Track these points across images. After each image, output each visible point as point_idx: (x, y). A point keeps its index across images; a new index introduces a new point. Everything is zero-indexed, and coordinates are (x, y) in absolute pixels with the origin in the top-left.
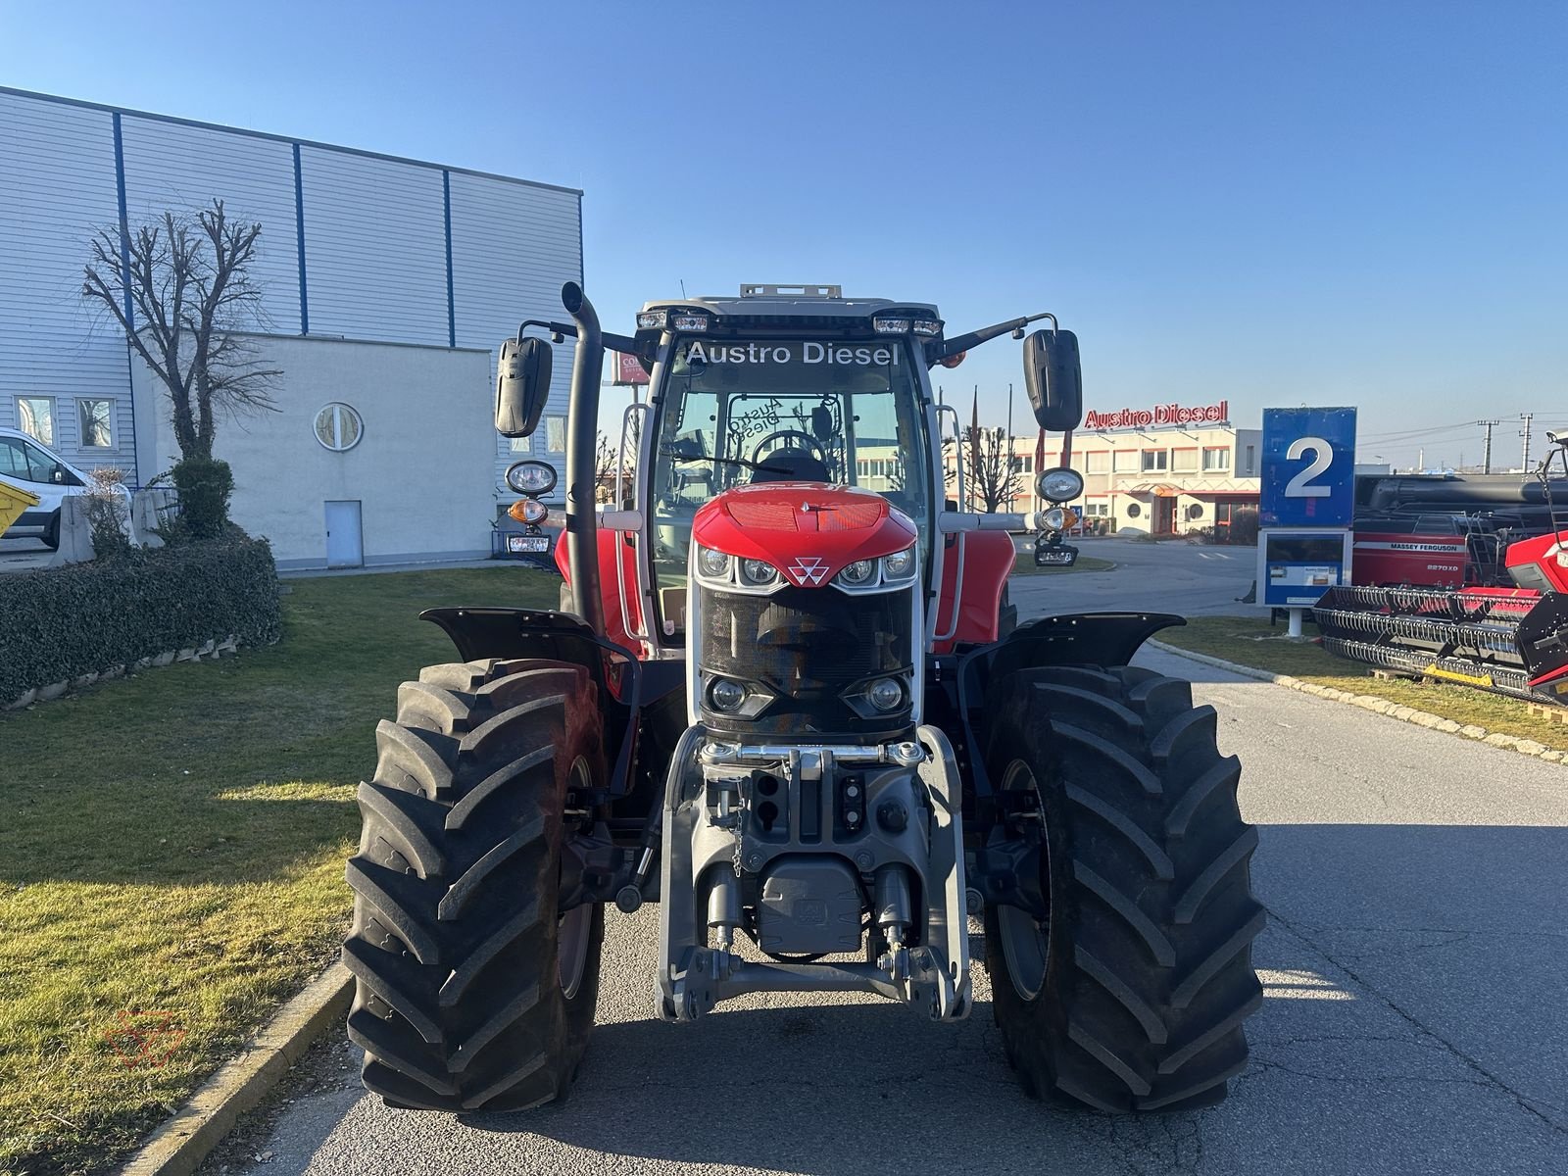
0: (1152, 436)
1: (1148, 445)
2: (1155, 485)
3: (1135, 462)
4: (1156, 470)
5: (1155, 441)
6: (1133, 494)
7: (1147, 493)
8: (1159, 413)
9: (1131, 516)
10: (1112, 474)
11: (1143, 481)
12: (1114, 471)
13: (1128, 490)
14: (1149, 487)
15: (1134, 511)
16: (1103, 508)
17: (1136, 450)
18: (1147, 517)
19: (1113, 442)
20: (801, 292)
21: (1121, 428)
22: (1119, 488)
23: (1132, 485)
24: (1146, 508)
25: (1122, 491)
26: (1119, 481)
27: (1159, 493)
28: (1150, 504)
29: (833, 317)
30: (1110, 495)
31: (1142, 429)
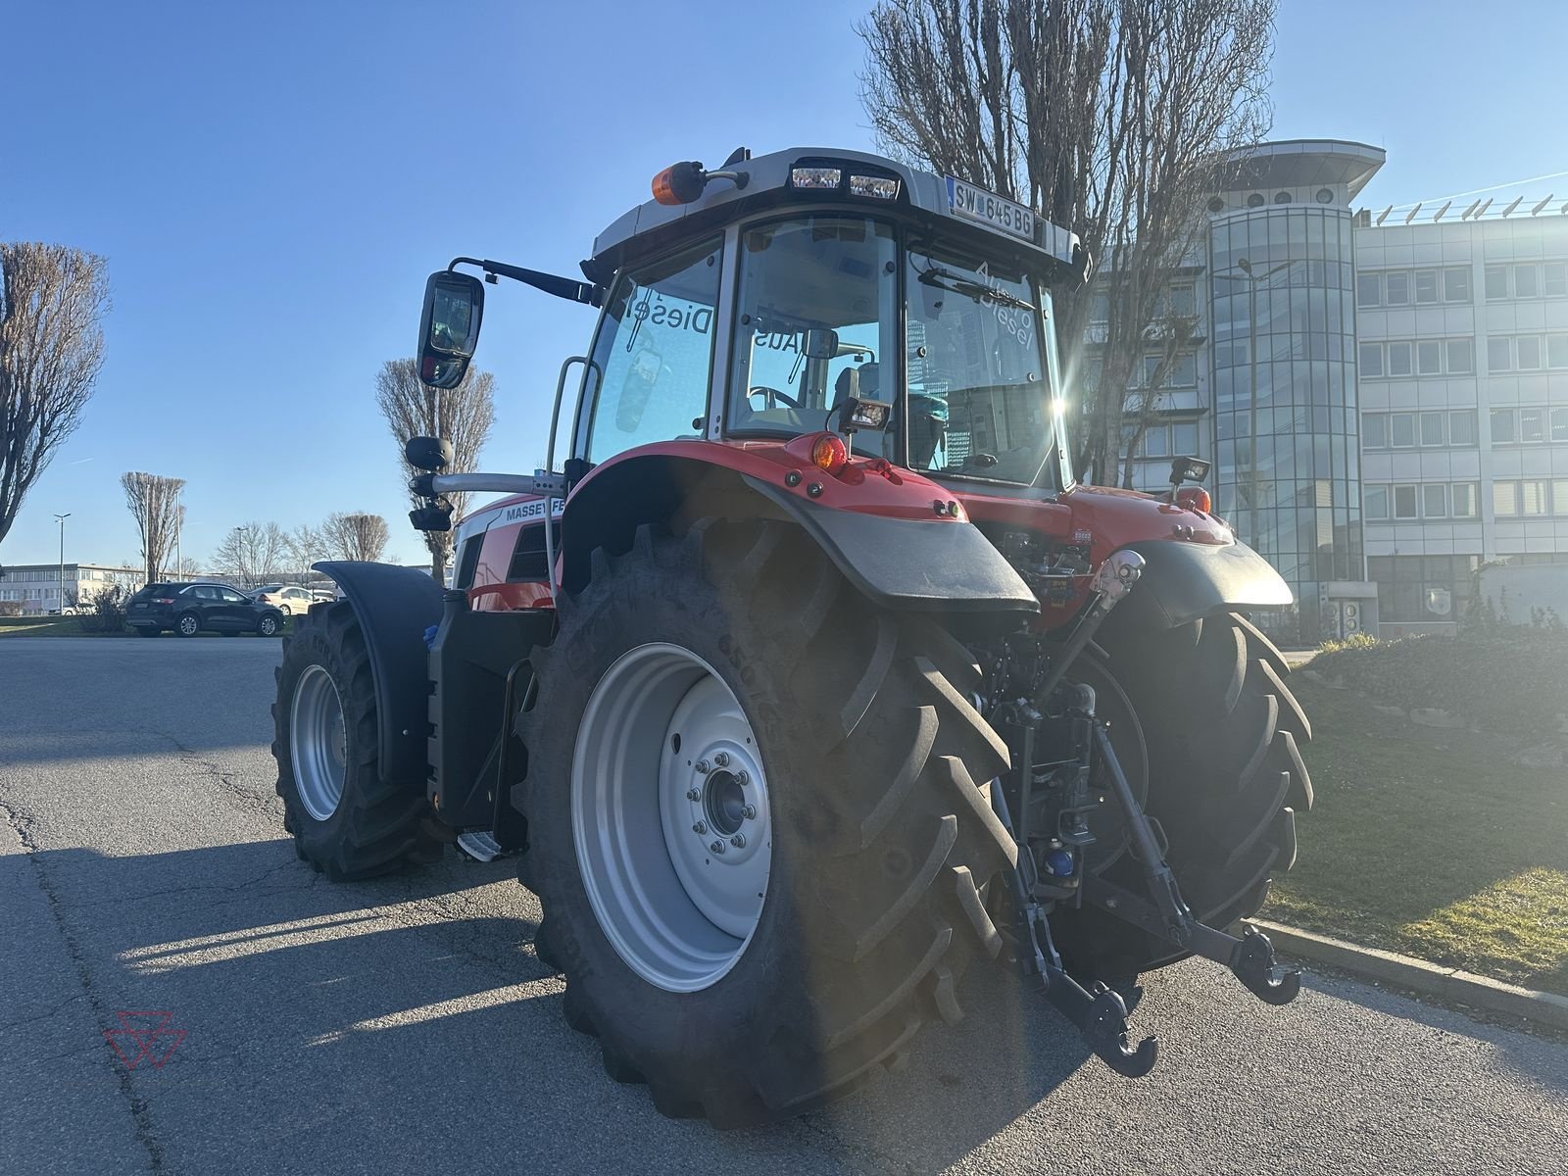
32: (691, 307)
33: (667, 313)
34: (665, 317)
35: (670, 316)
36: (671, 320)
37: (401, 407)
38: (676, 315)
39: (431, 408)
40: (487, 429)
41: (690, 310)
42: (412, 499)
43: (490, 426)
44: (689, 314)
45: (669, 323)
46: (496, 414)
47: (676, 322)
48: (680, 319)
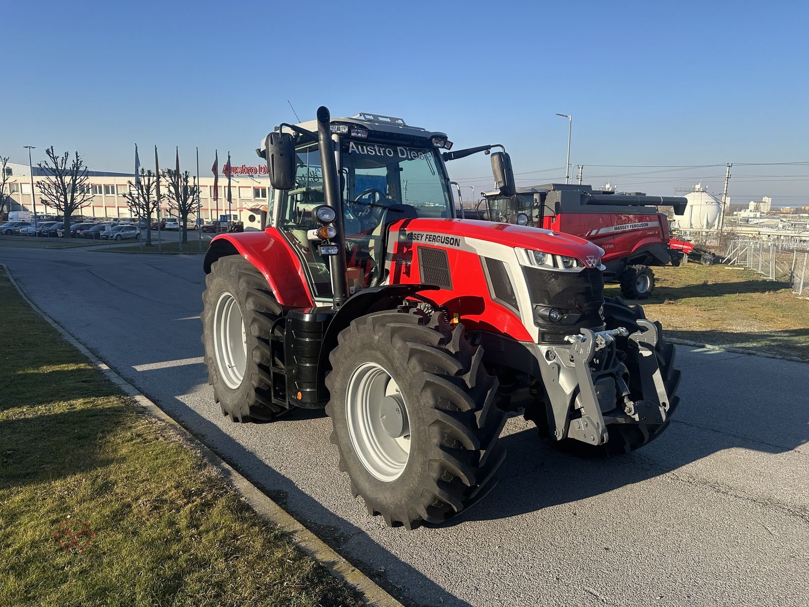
0: (258, 180)
1: (257, 185)
2: (262, 206)
3: (250, 193)
4: (261, 198)
5: (259, 183)
6: (252, 210)
7: (258, 210)
8: (261, 168)
9: (251, 221)
10: (238, 199)
11: (256, 203)
12: (240, 197)
13: (249, 208)
14: (259, 206)
15: (252, 219)
16: (235, 217)
17: (250, 187)
18: (259, 222)
19: (238, 182)
20: (388, 120)
21: (241, 175)
22: (244, 207)
23: (251, 205)
24: (258, 217)
25: (245, 208)
26: (244, 203)
27: (264, 210)
28: (260, 215)
29: (413, 136)
30: (238, 210)
31: (252, 176)
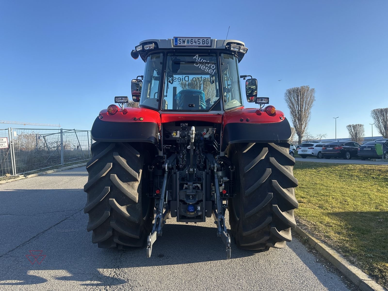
32: (183, 76)
33: (177, 79)
34: (177, 80)
35: (178, 79)
36: (178, 80)
37: (290, 100)
38: (179, 79)
39: (298, 100)
40: (313, 103)
41: (182, 77)
42: (293, 123)
43: (314, 102)
44: (183, 78)
45: (178, 81)
46: (315, 99)
47: (180, 80)
48: (181, 79)
